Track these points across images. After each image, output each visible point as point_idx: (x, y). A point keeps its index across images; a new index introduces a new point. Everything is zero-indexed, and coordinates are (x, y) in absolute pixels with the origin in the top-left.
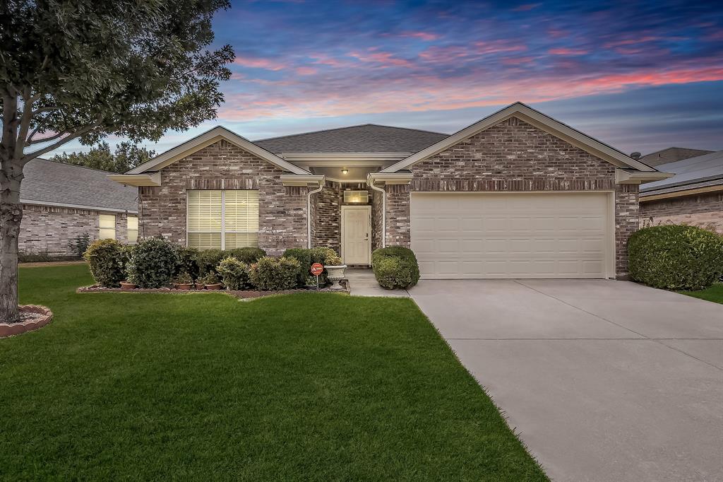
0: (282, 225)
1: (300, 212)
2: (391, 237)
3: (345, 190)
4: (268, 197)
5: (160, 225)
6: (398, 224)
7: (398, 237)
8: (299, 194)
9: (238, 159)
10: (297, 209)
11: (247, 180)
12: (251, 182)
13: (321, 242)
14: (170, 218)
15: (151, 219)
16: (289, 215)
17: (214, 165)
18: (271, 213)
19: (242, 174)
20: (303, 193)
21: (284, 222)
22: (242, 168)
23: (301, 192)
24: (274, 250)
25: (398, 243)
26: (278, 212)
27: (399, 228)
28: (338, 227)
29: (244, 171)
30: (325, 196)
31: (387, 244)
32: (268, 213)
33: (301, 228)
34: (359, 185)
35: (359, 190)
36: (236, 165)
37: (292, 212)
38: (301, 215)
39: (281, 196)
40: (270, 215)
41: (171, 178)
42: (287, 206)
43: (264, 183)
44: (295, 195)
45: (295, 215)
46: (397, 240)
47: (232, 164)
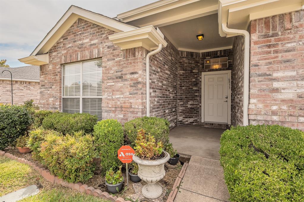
0: (120, 90)
1: (135, 76)
2: (261, 106)
3: (205, 59)
4: (109, 63)
5: (49, 92)
6: (276, 85)
7: (275, 108)
8: (134, 56)
9: (88, 32)
10: (132, 73)
11: (94, 50)
12: (96, 52)
13: (182, 103)
14: (53, 87)
15: (45, 88)
16: (126, 80)
17: (74, 42)
18: (112, 79)
19: (91, 45)
20: (138, 55)
21: (121, 87)
22: (91, 40)
23: (137, 53)
24: (113, 115)
25: (275, 118)
26: (117, 78)
27: (277, 90)
28: (199, 91)
29: (93, 42)
30: (186, 65)
31: (252, 117)
32: (109, 79)
33: (136, 93)
34: (219, 53)
35: (218, 57)
36: (87, 38)
37: (128, 76)
38: (137, 79)
39: (120, 61)
40: (111, 81)
41: (53, 57)
42: (125, 71)
43: (106, 50)
44: (131, 58)
45: (132, 80)
46: (274, 113)
47: (85, 38)
